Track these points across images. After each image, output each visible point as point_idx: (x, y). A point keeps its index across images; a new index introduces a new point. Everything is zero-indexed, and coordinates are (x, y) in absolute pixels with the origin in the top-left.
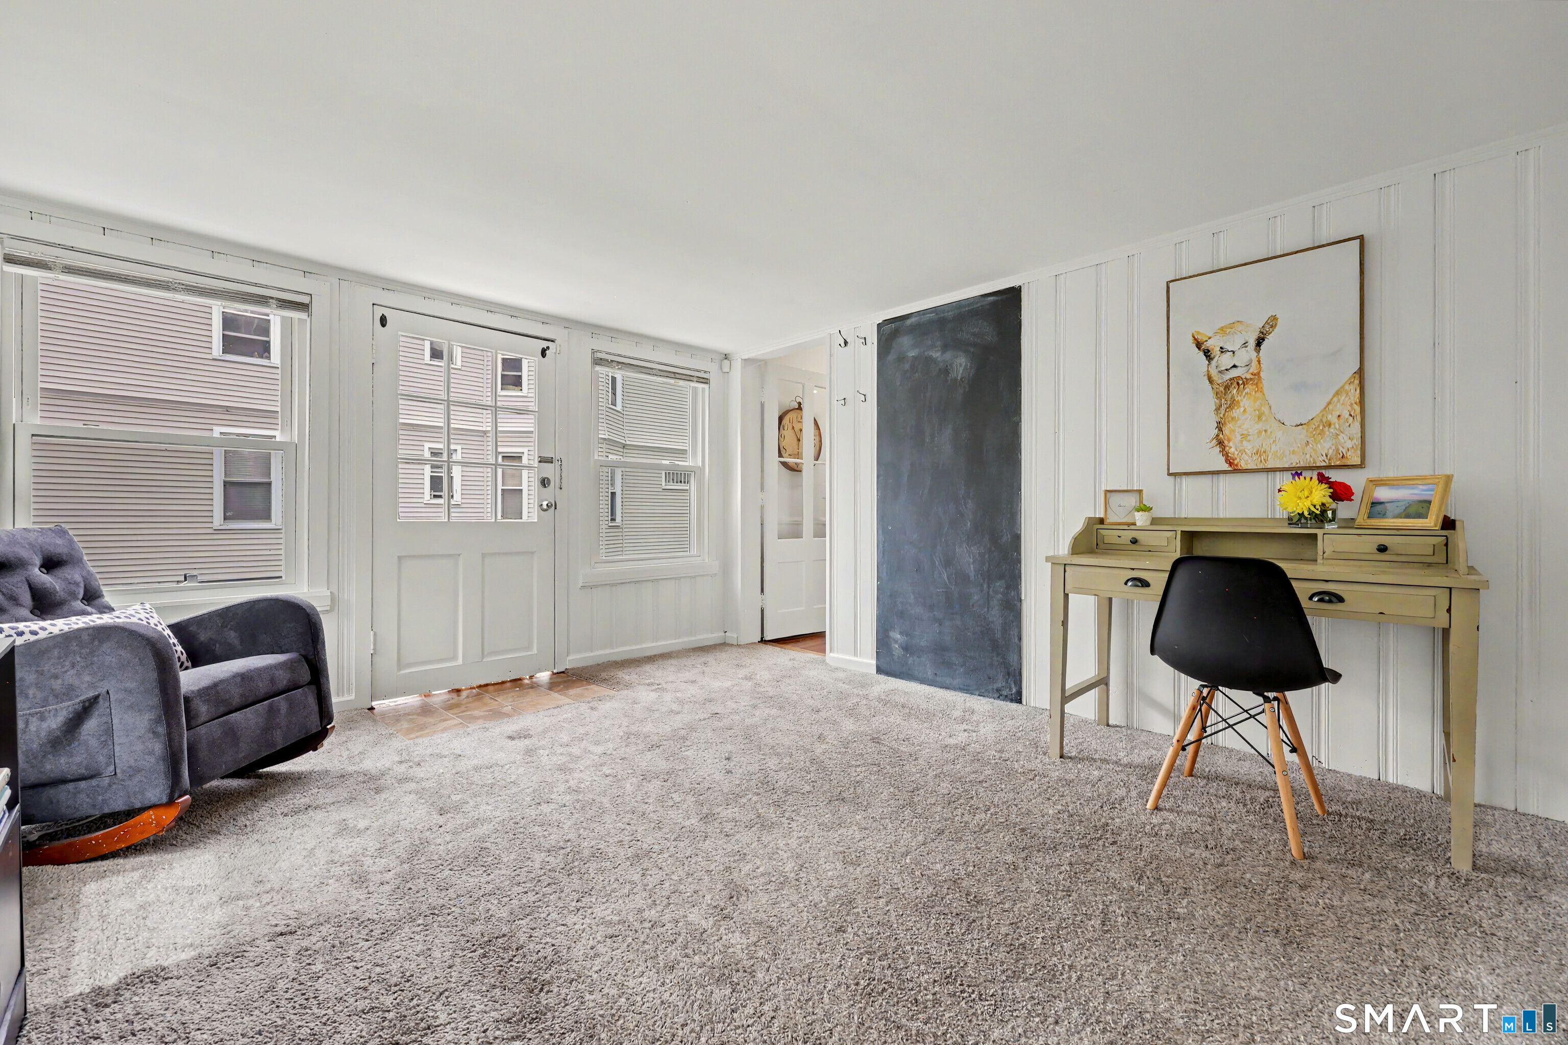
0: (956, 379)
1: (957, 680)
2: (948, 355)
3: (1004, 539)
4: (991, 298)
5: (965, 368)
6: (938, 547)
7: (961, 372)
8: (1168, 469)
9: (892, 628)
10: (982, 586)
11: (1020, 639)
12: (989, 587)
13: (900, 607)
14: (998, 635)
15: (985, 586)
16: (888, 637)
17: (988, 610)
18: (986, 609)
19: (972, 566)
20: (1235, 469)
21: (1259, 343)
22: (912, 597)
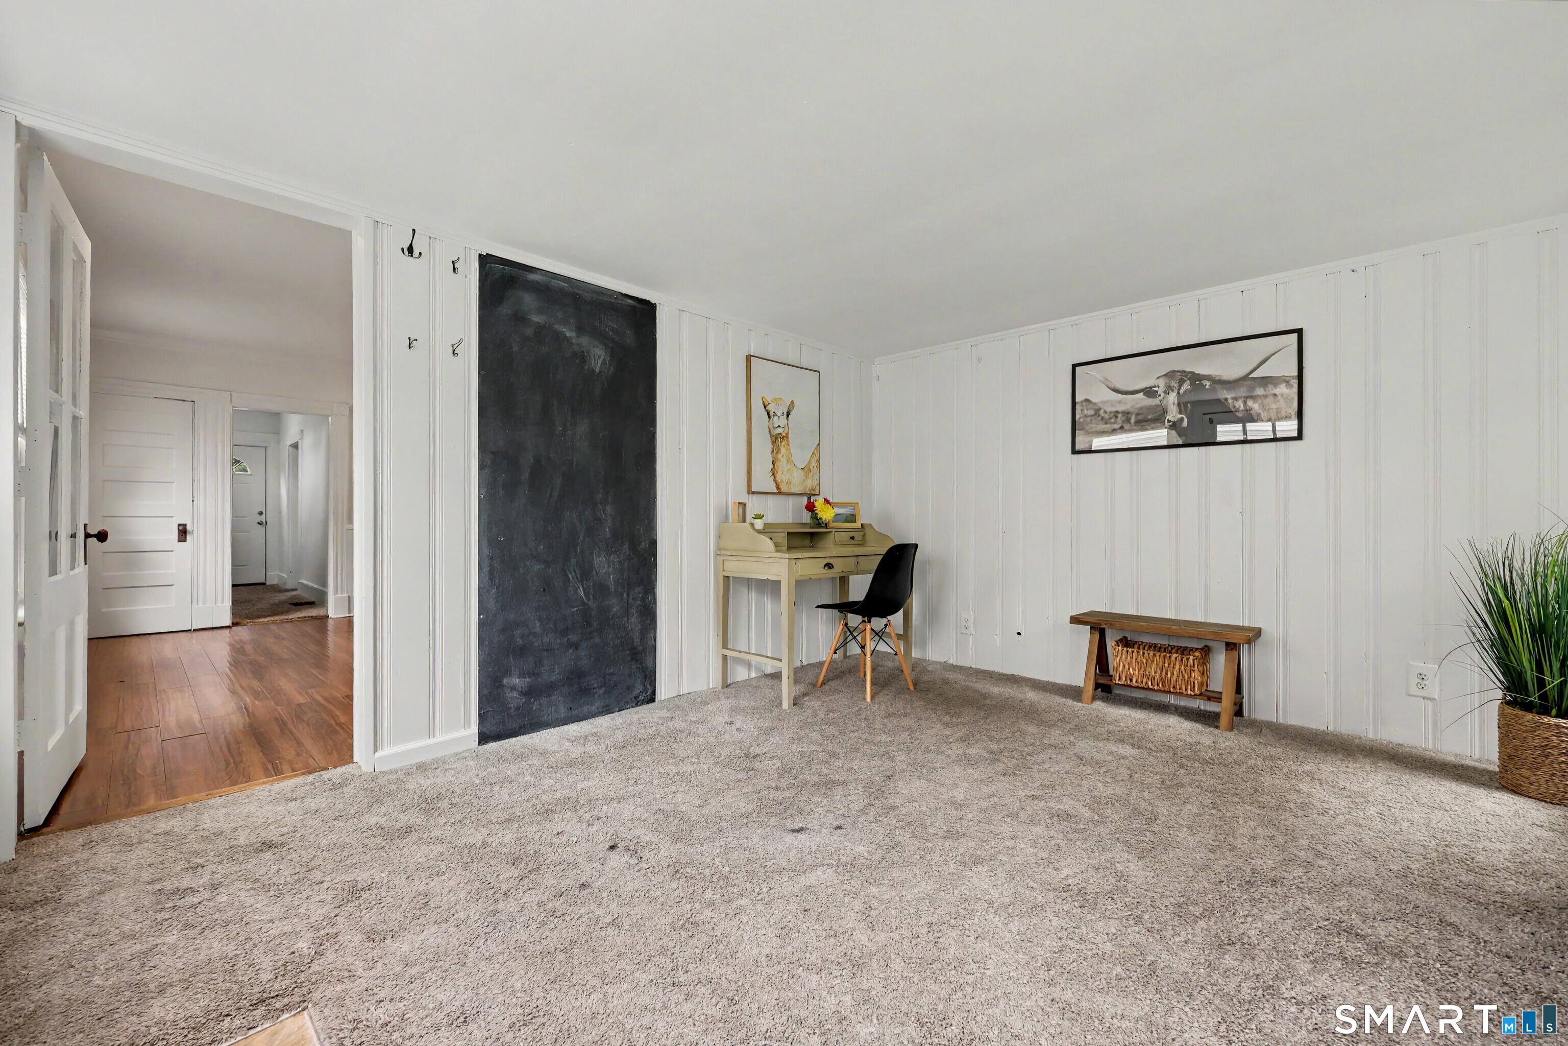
0: (593, 371)
1: (597, 704)
2: (584, 341)
3: (643, 545)
4: (630, 301)
5: (604, 362)
6: (573, 560)
7: (599, 365)
8: (749, 485)
9: (507, 672)
10: (622, 594)
11: (655, 640)
12: (628, 596)
13: (519, 641)
14: (637, 641)
15: (625, 595)
16: (501, 686)
17: (628, 619)
18: (626, 619)
19: (611, 577)
20: (780, 493)
21: (788, 414)
22: (538, 624)
